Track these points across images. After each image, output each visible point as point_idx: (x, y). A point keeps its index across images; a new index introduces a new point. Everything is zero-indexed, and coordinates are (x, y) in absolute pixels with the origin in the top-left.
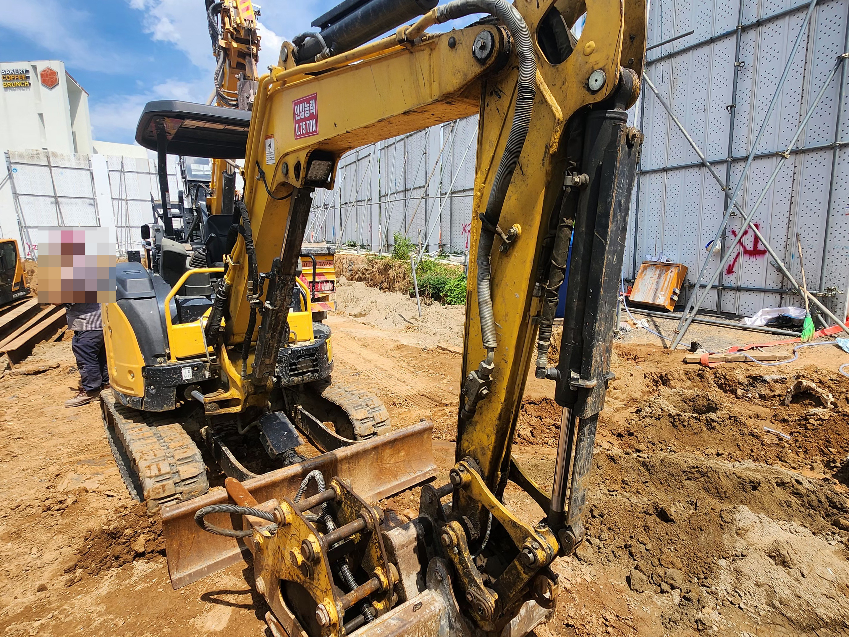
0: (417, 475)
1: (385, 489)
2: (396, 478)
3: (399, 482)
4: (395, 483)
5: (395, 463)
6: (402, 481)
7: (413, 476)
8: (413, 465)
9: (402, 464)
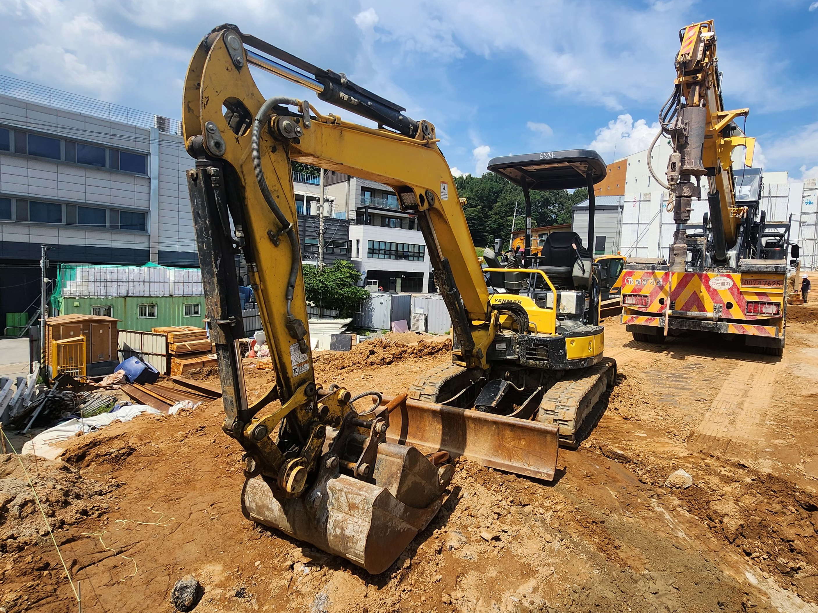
0: (530, 468)
1: (496, 461)
2: (510, 458)
3: (510, 464)
4: (507, 463)
5: (514, 447)
6: (514, 465)
7: (526, 467)
8: (531, 458)
9: (520, 452)
